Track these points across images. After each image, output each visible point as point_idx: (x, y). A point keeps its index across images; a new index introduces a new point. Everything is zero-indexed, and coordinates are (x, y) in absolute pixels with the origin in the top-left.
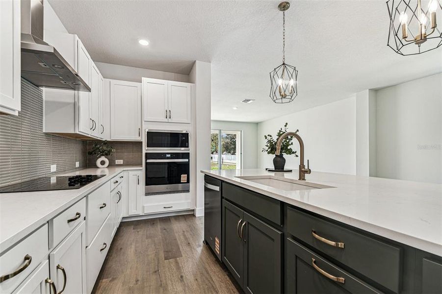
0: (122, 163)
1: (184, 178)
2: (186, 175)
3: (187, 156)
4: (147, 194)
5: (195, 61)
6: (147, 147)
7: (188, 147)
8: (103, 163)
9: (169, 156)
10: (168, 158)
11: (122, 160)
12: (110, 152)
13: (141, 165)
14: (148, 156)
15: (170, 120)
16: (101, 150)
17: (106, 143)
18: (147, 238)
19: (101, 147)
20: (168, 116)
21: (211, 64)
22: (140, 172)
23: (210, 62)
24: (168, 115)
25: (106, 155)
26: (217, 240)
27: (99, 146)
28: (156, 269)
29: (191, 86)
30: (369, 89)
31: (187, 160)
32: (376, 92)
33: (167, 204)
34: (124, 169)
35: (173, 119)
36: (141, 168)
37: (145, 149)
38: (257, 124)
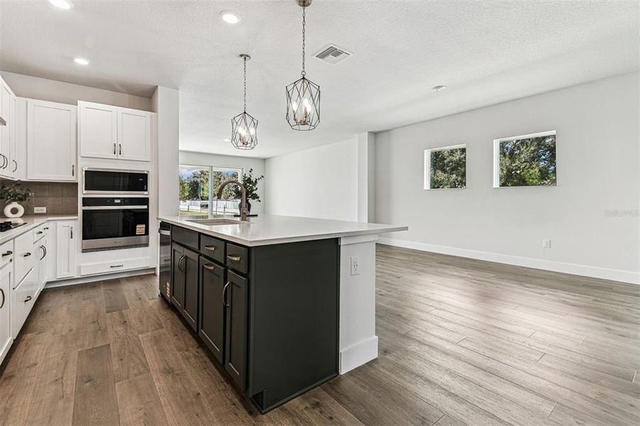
0: (45, 211)
1: (140, 229)
2: (144, 226)
3: (145, 201)
4: (84, 251)
5: (157, 87)
6: (86, 190)
7: (146, 190)
8: (14, 211)
9: (119, 201)
10: (118, 204)
11: (45, 208)
12: (26, 196)
13: (76, 213)
14: (86, 202)
15: (120, 157)
16: (11, 194)
17: (19, 184)
18: (84, 300)
19: (12, 190)
20: (117, 152)
21: (180, 91)
22: (73, 222)
23: (178, 89)
24: (117, 150)
25: (20, 200)
26: (168, 284)
27: (8, 188)
28: (95, 320)
29: (151, 117)
30: (369, 132)
31: (145, 207)
32: (375, 135)
33: (116, 262)
34: (49, 219)
35: (125, 155)
36: (76, 217)
37: (82, 193)
38: (264, 160)
